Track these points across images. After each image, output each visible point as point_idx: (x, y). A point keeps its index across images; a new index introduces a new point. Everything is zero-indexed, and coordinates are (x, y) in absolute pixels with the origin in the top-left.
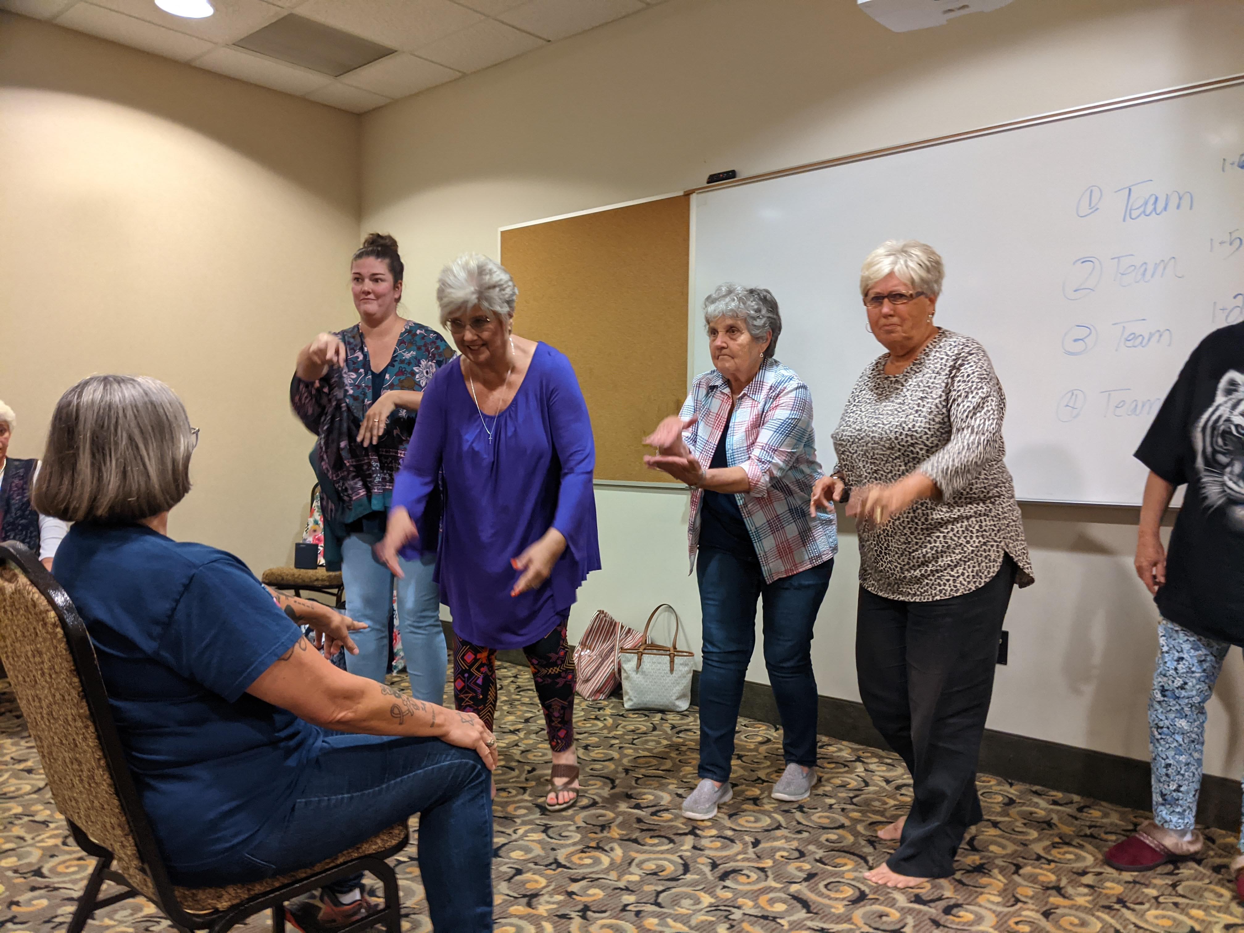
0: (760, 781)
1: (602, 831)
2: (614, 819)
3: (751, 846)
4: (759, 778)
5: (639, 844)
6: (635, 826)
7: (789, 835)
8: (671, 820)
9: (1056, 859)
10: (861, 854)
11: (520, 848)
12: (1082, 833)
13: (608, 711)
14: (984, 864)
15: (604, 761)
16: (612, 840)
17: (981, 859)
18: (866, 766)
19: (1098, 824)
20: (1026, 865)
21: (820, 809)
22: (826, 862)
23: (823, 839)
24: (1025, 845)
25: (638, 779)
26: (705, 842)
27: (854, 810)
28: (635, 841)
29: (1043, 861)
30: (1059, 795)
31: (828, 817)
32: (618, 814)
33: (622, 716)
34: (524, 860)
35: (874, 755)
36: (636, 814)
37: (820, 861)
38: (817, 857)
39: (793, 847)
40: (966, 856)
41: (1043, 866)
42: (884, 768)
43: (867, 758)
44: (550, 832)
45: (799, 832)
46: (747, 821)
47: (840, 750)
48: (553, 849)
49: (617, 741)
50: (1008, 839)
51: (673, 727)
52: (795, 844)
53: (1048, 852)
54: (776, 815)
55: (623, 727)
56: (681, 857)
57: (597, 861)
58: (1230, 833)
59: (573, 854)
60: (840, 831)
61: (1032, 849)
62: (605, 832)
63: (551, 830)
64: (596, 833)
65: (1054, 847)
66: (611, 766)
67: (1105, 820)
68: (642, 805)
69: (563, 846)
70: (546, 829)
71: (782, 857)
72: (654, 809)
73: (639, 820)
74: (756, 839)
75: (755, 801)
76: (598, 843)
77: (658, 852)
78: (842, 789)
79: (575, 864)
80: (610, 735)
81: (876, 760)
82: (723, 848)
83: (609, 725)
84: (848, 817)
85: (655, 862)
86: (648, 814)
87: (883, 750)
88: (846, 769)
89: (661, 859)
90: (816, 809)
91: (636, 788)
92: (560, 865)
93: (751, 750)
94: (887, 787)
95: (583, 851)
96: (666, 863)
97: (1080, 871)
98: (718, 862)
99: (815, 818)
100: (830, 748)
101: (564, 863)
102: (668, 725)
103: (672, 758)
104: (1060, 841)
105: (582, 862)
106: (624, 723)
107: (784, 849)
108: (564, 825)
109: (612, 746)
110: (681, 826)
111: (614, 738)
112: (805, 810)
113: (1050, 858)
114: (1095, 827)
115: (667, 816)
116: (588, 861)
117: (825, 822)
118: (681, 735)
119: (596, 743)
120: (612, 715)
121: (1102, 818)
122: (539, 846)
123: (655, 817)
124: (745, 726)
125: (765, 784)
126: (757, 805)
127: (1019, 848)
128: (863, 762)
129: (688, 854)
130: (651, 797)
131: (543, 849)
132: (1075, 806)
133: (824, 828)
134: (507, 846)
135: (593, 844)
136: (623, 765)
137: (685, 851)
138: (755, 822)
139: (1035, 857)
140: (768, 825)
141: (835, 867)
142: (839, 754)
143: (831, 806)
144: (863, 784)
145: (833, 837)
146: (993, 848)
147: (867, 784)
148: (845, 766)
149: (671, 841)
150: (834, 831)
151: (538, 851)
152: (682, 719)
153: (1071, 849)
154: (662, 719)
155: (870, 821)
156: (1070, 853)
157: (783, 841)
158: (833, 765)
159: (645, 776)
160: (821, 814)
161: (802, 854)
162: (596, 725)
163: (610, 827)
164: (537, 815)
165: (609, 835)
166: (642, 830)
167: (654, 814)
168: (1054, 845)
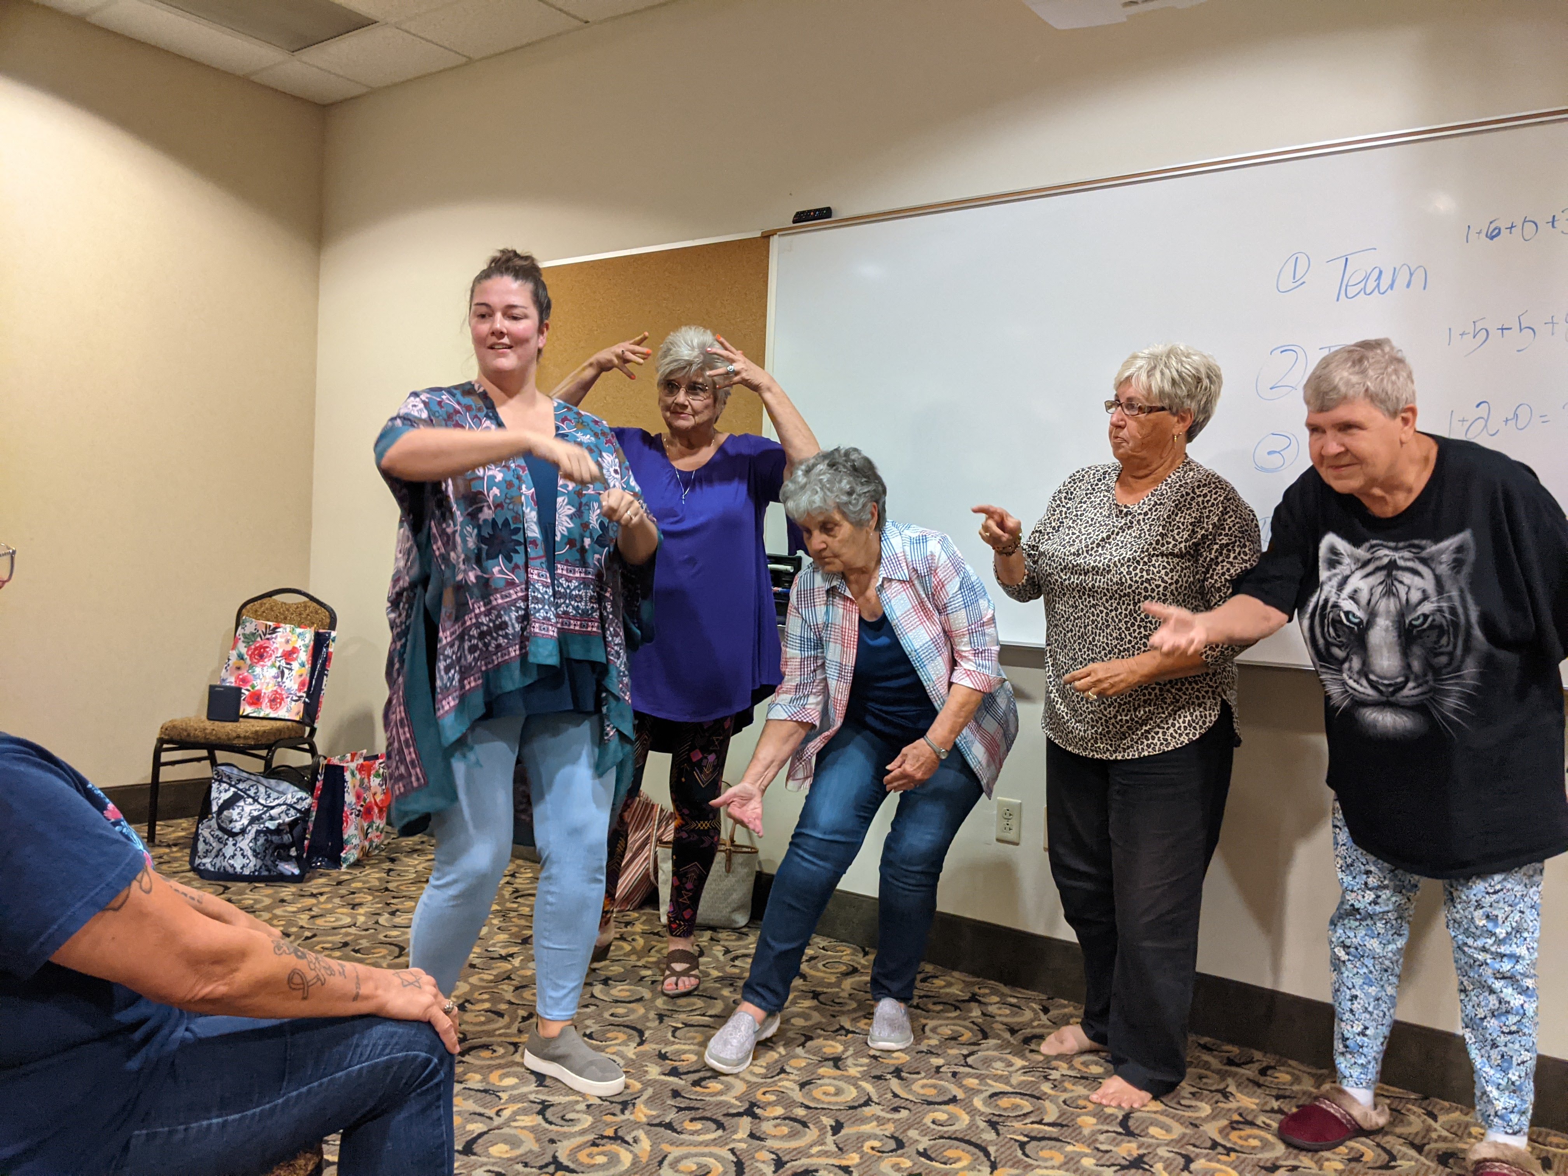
0: (843, 1032)
1: (623, 1112)
2: (641, 1092)
3: (830, 1132)
4: (842, 1028)
5: (675, 1130)
6: (669, 1102)
7: (883, 1114)
8: (721, 1093)
9: (1237, 1148)
10: (979, 1142)
11: (505, 1141)
12: (1268, 1108)
13: (638, 927)
14: (1144, 1155)
15: (630, 1002)
16: (637, 1125)
17: (1139, 1148)
18: (983, 1008)
19: (1287, 1093)
20: (1198, 1156)
21: (923, 1074)
22: (933, 1156)
23: (928, 1120)
24: (1196, 1126)
25: (676, 1029)
26: (767, 1127)
27: (968, 1075)
28: (669, 1126)
29: (1220, 1149)
30: (1235, 1050)
31: (934, 1086)
32: (646, 1084)
33: (657, 934)
34: (509, 1159)
35: (995, 992)
36: (672, 1083)
37: (924, 1154)
38: (921, 1150)
39: (887, 1133)
40: (1117, 1145)
41: (1220, 1156)
42: (1008, 1012)
43: (984, 996)
44: (549, 1114)
45: (896, 1110)
46: (825, 1093)
47: (949, 985)
48: (552, 1141)
49: (649, 972)
50: (1173, 1118)
51: (727, 951)
52: (890, 1129)
53: (1226, 1136)
54: (864, 1084)
55: (658, 951)
56: (732, 1151)
57: (614, 1160)
58: (1454, 1105)
59: (580, 1148)
60: (950, 1108)
61: (1204, 1131)
62: (626, 1112)
63: (552, 1109)
64: (614, 1115)
65: (1234, 1129)
66: (640, 1010)
67: (1296, 1088)
68: (681, 1070)
69: (567, 1136)
70: (544, 1108)
71: (873, 1148)
72: (696, 1076)
73: (676, 1094)
74: (837, 1121)
75: (836, 1061)
76: (616, 1131)
77: (701, 1144)
78: (953, 1042)
79: (581, 1164)
80: (640, 964)
81: (995, 999)
82: (793, 1135)
83: (639, 948)
84: (961, 1086)
85: (696, 1159)
86: (689, 1084)
87: (1005, 985)
88: (958, 1013)
89: (703, 1155)
90: (918, 1073)
91: (673, 1043)
92: (560, 1167)
93: (830, 985)
94: (1012, 1040)
95: (594, 1144)
96: (710, 1161)
97: (1269, 1164)
98: (785, 1159)
99: (916, 1087)
100: (935, 981)
101: (566, 1162)
102: (720, 948)
103: (724, 998)
104: (1241, 1119)
105: (593, 1162)
106: (660, 945)
107: (875, 1137)
108: (570, 1102)
109: (642, 978)
110: (734, 1101)
111: (645, 967)
112: (903, 1074)
113: (1229, 1145)
114: (1285, 1097)
115: (715, 1086)
116: (601, 1160)
117: (931, 1092)
118: (737, 963)
119: (620, 974)
120: (644, 933)
121: (1292, 1084)
122: (532, 1136)
123: (698, 1089)
124: (823, 948)
125: (850, 1036)
126: (838, 1068)
127: (1188, 1131)
128: (979, 1002)
129: (744, 1146)
130: (693, 1058)
131: (538, 1140)
132: (1256, 1066)
133: (930, 1103)
134: (486, 1136)
135: (610, 1132)
136: (657, 1008)
137: (740, 1141)
138: (837, 1094)
139: (1209, 1144)
140: (853, 1100)
141: (945, 1163)
142: (948, 990)
143: (938, 1068)
144: (980, 1037)
145: (941, 1116)
146: (1153, 1130)
147: (985, 1036)
148: (956, 1008)
149: (720, 1126)
150: (943, 1107)
151: (530, 1144)
152: (739, 939)
153: (1256, 1132)
154: (712, 939)
155: (992, 1091)
156: (1255, 1137)
157: (875, 1123)
158: (939, 1007)
159: (686, 1025)
160: (925, 1081)
161: (900, 1144)
162: (622, 948)
163: (634, 1104)
164: (533, 1087)
165: (632, 1118)
166: (680, 1109)
167: (696, 1083)
168: (1234, 1126)
